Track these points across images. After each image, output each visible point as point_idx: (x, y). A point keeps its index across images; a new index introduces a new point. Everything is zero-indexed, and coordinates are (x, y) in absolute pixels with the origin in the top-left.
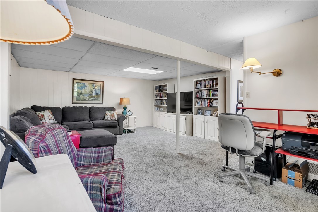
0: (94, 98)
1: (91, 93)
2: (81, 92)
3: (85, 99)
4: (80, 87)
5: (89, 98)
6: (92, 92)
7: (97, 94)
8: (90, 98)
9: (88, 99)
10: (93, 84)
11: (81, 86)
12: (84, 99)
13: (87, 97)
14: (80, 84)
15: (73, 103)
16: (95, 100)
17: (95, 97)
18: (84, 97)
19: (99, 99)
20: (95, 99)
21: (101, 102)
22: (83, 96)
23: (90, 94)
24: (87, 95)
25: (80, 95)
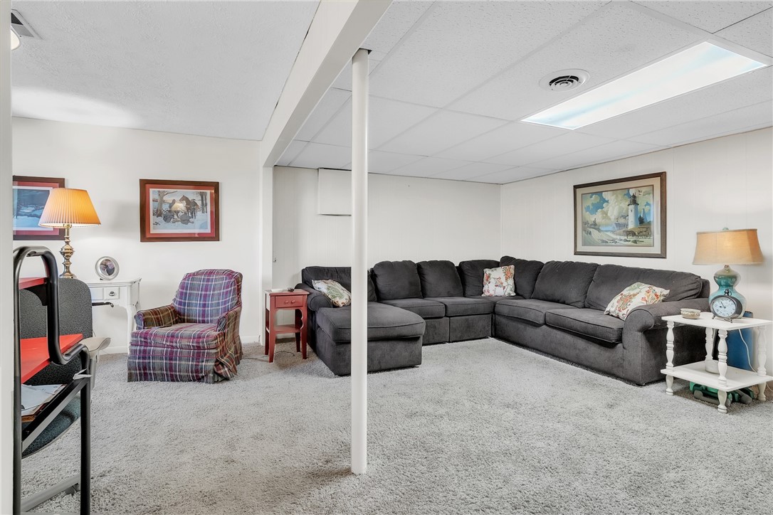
0: (631, 238)
1: (622, 221)
2: (595, 222)
3: (605, 242)
4: (591, 207)
5: (615, 237)
6: (625, 217)
7: (641, 221)
8: (618, 237)
9: (614, 241)
10: (626, 192)
11: (593, 204)
12: (603, 241)
13: (609, 233)
14: (591, 197)
15: (576, 253)
16: (635, 242)
17: (634, 234)
18: (602, 233)
19: (647, 241)
20: (634, 238)
21: (657, 249)
22: (599, 230)
23: (618, 225)
24: (611, 228)
25: (591, 230)
